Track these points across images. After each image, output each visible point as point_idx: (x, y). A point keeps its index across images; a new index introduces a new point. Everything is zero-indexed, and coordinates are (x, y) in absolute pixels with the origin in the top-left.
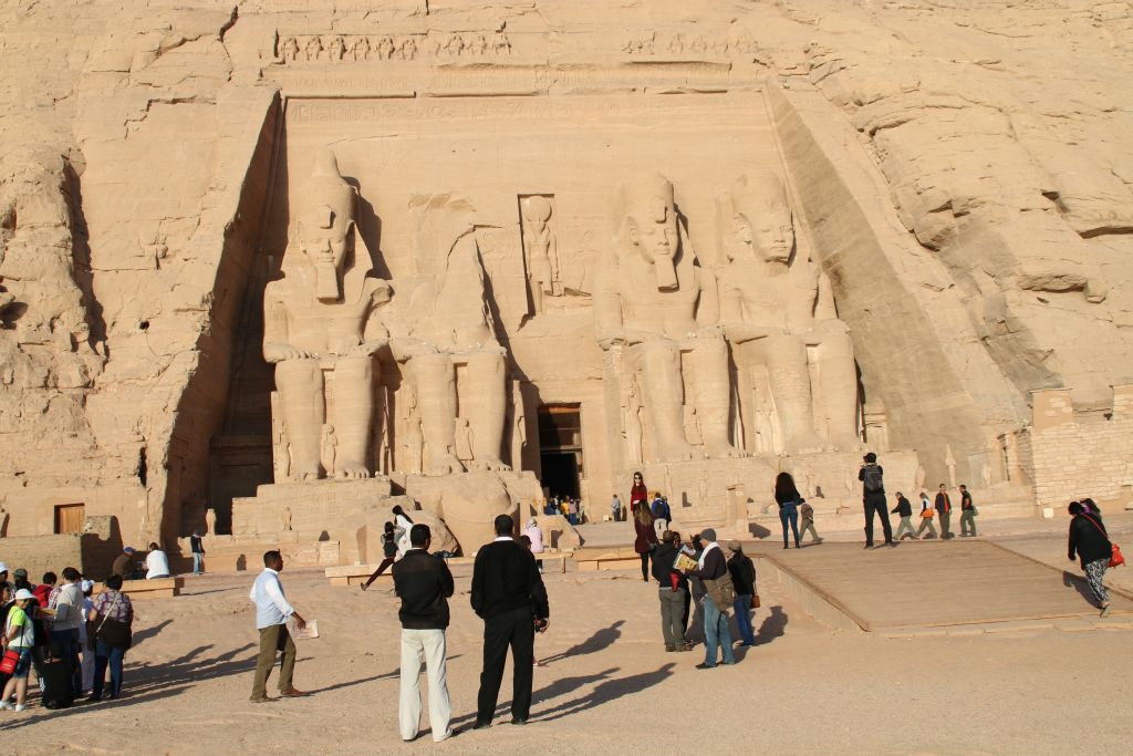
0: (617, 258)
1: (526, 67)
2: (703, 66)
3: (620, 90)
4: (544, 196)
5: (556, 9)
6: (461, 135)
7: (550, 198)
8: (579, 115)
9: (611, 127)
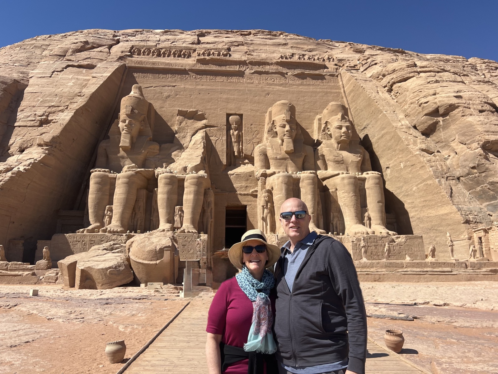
0: (267, 139)
3: (275, 72)
5: (252, 44)
6: (203, 87)
7: (241, 116)
8: (257, 82)
9: (270, 88)
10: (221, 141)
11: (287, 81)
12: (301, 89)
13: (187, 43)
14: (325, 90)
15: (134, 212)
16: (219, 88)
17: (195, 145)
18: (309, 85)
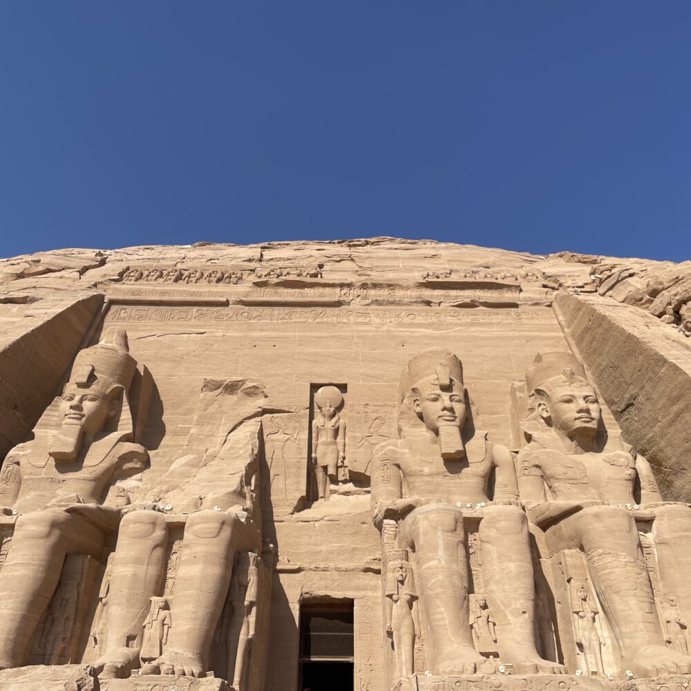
0: (400, 430)
1: (333, 285)
3: (416, 302)
5: (368, 258)
6: (264, 334)
7: (343, 388)
8: (377, 320)
9: (407, 331)
10: (297, 442)
11: (442, 318)
12: (472, 332)
13: (239, 260)
14: (527, 333)
15: (50, 618)
16: (297, 334)
17: (234, 451)
18: (490, 324)
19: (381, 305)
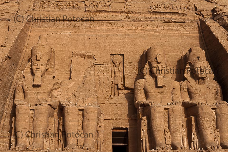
0: (144, 76)
1: (117, 12)
2: (178, 14)
3: (149, 20)
4: (120, 55)
6: (92, 33)
8: (134, 28)
9: (145, 33)
10: (107, 76)
11: (158, 27)
12: (169, 33)
14: (189, 34)
19: (135, 21)
